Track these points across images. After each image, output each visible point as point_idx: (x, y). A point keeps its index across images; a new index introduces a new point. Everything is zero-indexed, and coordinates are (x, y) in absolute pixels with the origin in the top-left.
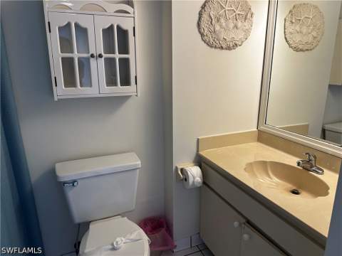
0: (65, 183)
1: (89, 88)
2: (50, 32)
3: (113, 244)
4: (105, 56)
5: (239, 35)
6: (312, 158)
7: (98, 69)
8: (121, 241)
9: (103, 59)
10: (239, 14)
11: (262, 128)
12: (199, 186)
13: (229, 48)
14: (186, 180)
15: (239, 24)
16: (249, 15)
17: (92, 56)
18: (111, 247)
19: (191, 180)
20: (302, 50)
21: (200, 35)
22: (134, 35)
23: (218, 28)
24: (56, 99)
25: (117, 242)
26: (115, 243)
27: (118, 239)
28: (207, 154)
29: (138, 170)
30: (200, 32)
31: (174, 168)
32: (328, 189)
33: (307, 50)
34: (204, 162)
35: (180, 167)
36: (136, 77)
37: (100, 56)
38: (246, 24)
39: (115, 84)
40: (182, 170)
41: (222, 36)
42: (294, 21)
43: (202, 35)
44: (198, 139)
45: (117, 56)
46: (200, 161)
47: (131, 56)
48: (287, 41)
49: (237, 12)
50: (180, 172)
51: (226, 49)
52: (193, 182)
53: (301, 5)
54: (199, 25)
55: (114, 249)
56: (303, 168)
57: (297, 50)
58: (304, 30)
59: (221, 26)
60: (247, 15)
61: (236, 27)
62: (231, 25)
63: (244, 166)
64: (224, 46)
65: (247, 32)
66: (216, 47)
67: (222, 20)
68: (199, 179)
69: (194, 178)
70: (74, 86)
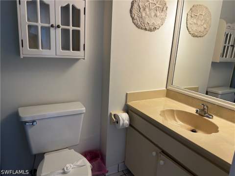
1: (48, 50)
2: (20, 4)
3: (63, 169)
4: (62, 27)
5: (158, 22)
6: (205, 107)
7: (56, 36)
8: (70, 167)
9: (60, 28)
10: (158, 7)
11: (169, 87)
12: (127, 127)
13: (150, 30)
14: (117, 122)
15: (158, 14)
16: (165, 8)
17: (52, 26)
18: (62, 171)
19: (121, 122)
20: (197, 36)
21: (131, 19)
22: (85, 14)
23: (144, 15)
24: (22, 56)
25: (67, 168)
26: (65, 168)
27: (68, 165)
28: (133, 104)
29: (83, 115)
30: (131, 16)
31: (109, 114)
32: (218, 128)
33: (200, 37)
34: (131, 110)
35: (113, 113)
36: (84, 45)
37: (58, 27)
38: (163, 14)
39: (69, 49)
40: (114, 115)
41: (147, 20)
42: (193, 16)
43: (133, 18)
44: (127, 94)
45: (71, 28)
46: (128, 109)
47: (81, 29)
48: (188, 29)
49: (157, 5)
50: (113, 117)
51: (149, 30)
52: (123, 124)
53: (198, 5)
54: (131, 11)
55: (64, 173)
56: (199, 114)
57: (194, 36)
58: (199, 23)
59: (146, 13)
60: (163, 8)
61: (156, 15)
62: (153, 14)
63: (159, 113)
64: (147, 28)
65: (163, 20)
66: (142, 28)
67: (147, 10)
68: (127, 122)
69: (123, 121)
70: (37, 47)
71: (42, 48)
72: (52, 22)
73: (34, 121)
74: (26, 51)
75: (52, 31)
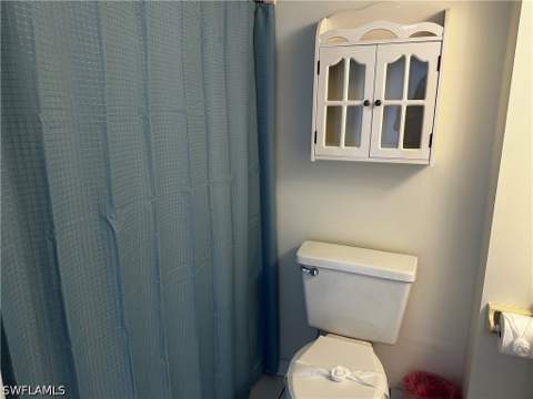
0: (303, 267)
1: (355, 148)
2: (318, 73)
3: (330, 372)
4: (385, 102)
7: (373, 122)
8: (342, 373)
9: (382, 108)
14: (500, 335)
17: (366, 103)
19: (507, 337)
22: (438, 70)
24: (313, 159)
25: (336, 372)
26: (333, 371)
27: (339, 368)
35: (495, 308)
36: (431, 135)
37: (378, 103)
39: (396, 146)
45: (405, 102)
47: (427, 103)
55: (330, 378)
68: (525, 343)
69: (515, 336)
70: (338, 144)
71: (346, 145)
72: (368, 96)
73: (315, 269)
74: (321, 150)
75: (366, 112)
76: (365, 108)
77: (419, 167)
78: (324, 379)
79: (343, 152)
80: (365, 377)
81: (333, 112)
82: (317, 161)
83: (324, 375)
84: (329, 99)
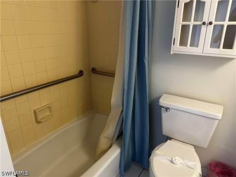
0: (162, 107)
2: (178, 7)
3: (172, 159)
4: (214, 23)
7: (207, 34)
9: (213, 26)
17: (204, 23)
18: (170, 159)
24: (172, 53)
25: (175, 159)
26: (174, 159)
27: (177, 158)
37: (211, 23)
39: (218, 47)
45: (227, 23)
55: (172, 162)
70: (186, 45)
71: (190, 46)
72: (205, 19)
73: (168, 108)
74: (176, 48)
75: (204, 28)
76: (203, 26)
77: (231, 59)
78: (169, 162)
79: (188, 50)
80: (189, 164)
81: (185, 28)
82: (174, 54)
83: (169, 160)
84: (183, 21)
